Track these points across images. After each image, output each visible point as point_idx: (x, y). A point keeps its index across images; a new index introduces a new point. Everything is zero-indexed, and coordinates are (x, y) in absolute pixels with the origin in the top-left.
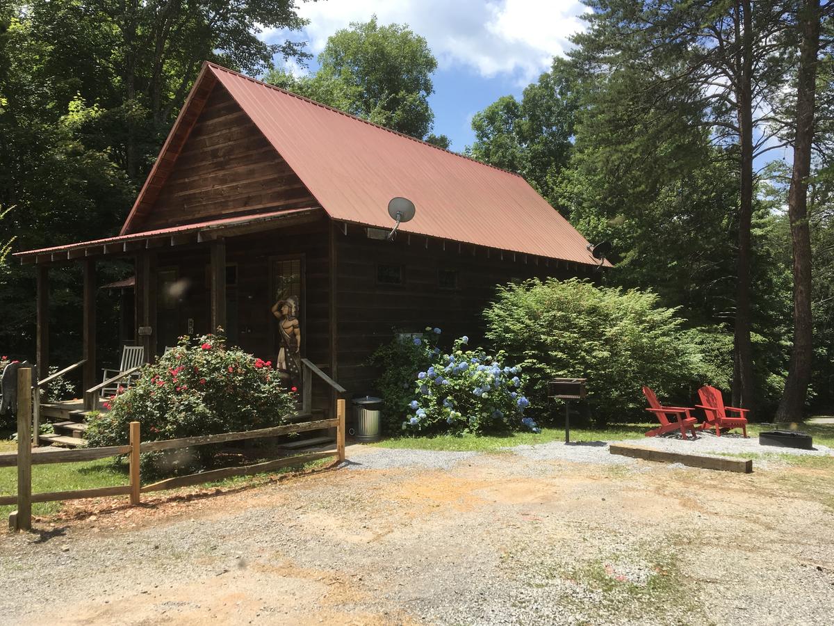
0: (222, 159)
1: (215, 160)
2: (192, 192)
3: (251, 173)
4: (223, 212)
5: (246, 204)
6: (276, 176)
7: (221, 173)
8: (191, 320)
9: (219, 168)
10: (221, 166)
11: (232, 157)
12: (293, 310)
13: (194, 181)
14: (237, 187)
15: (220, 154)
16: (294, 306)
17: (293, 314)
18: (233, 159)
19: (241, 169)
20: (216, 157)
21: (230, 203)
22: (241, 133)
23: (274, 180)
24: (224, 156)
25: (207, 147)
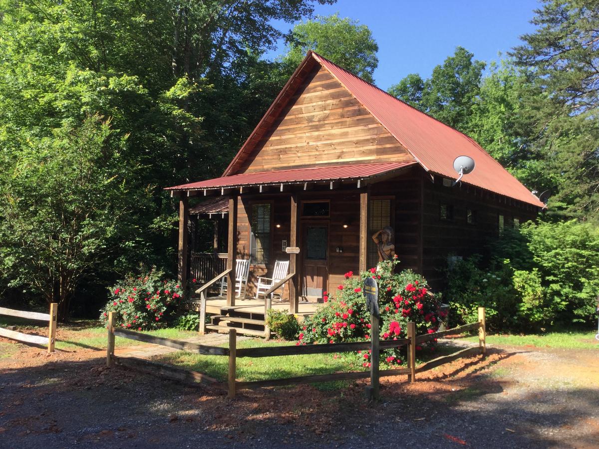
0: (317, 123)
1: (311, 124)
2: (288, 146)
3: (345, 134)
4: (317, 162)
5: (339, 157)
6: (369, 137)
7: (316, 133)
8: (285, 241)
9: (314, 130)
10: (317, 128)
11: (326, 122)
12: (390, 238)
13: (290, 138)
14: (331, 145)
15: (316, 119)
16: (390, 234)
17: (390, 240)
18: (327, 124)
19: (336, 131)
20: (312, 121)
21: (324, 156)
22: (335, 104)
23: (367, 140)
24: (319, 121)
25: (303, 113)
